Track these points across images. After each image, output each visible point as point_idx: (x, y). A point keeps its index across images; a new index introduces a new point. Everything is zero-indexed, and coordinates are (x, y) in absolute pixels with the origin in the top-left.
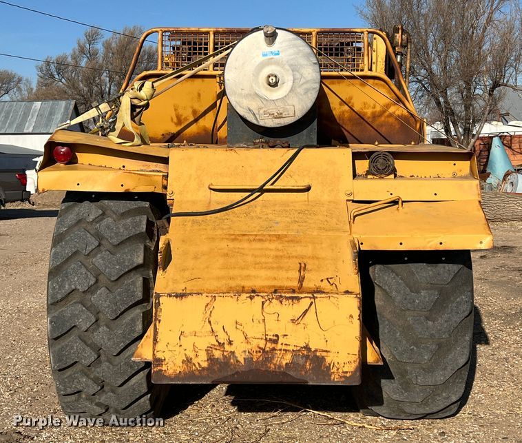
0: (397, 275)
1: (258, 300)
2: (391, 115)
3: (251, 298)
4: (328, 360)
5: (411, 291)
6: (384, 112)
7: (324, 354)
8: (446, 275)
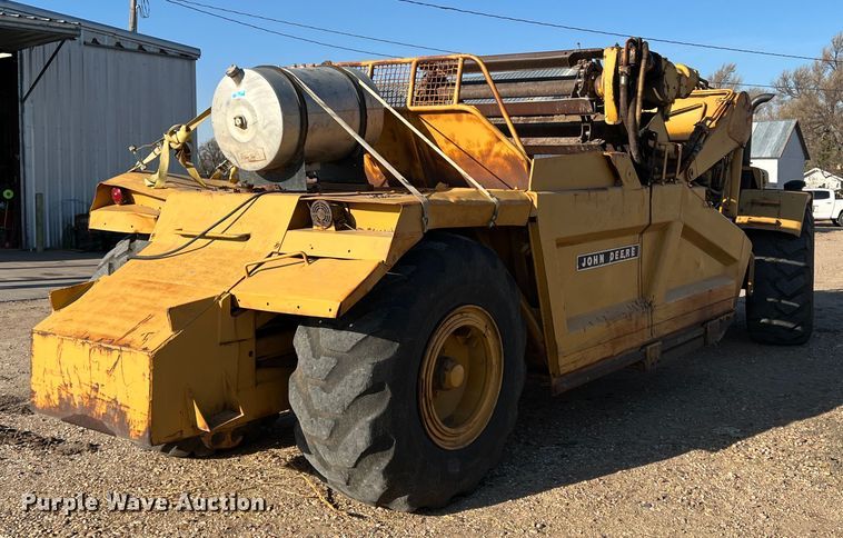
0: (309, 337)
1: (87, 347)
2: (498, 155)
3: (83, 344)
4: (129, 416)
5: (314, 356)
6: (490, 151)
7: (126, 409)
8: (347, 342)
